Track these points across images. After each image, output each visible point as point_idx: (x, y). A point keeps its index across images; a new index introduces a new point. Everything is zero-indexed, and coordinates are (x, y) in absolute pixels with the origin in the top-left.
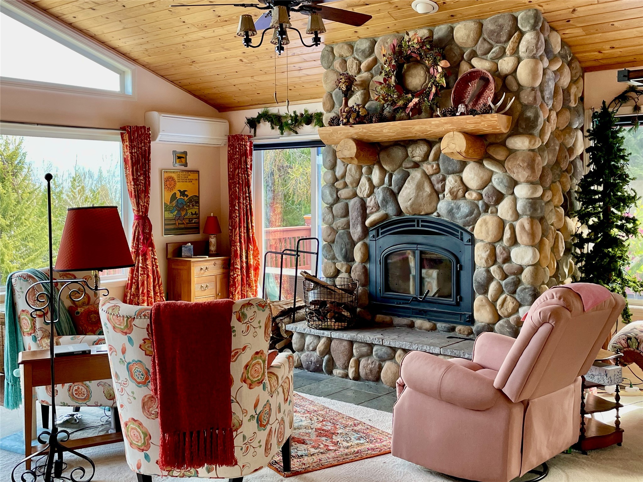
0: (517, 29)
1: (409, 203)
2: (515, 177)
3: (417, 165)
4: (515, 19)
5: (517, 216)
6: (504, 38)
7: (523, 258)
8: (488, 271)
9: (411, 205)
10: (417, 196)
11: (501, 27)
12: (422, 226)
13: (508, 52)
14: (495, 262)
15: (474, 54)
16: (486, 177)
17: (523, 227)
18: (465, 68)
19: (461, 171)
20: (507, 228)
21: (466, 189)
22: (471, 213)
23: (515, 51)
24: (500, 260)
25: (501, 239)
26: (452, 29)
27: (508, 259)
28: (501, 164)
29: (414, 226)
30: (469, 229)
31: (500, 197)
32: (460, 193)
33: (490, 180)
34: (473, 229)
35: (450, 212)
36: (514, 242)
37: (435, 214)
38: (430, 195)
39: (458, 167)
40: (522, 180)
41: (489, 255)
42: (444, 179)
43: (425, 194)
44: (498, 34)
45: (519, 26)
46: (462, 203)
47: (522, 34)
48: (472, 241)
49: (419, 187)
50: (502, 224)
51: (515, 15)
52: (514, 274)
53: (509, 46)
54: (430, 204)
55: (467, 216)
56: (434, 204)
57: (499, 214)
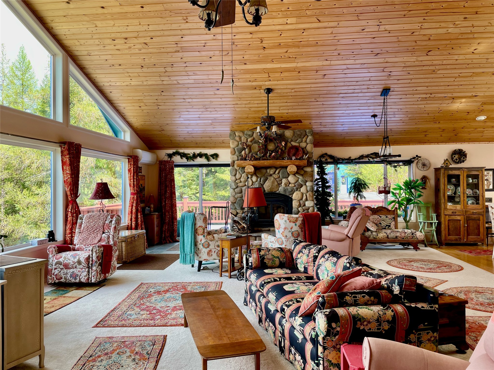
1: (269, 188)
2: (306, 179)
3: (271, 175)
4: (306, 132)
5: (307, 191)
6: (302, 137)
7: (310, 205)
9: (270, 189)
10: (272, 185)
11: (302, 133)
13: (303, 141)
14: (300, 206)
15: (292, 141)
16: (297, 179)
17: (310, 195)
19: (288, 177)
20: (304, 195)
21: (290, 183)
22: (292, 191)
23: (306, 141)
24: (302, 206)
25: (302, 199)
26: (284, 132)
27: (304, 205)
28: (302, 175)
31: (302, 186)
32: (288, 184)
33: (298, 180)
34: (292, 196)
35: (285, 190)
36: (307, 200)
37: (278, 191)
38: (277, 185)
40: (309, 180)
42: (281, 180)
43: (275, 185)
44: (301, 136)
45: (307, 134)
46: (288, 187)
47: (308, 136)
48: (291, 200)
49: (273, 182)
50: (302, 194)
51: (306, 130)
52: (307, 210)
53: (304, 139)
54: (277, 188)
55: (291, 192)
57: (301, 191)
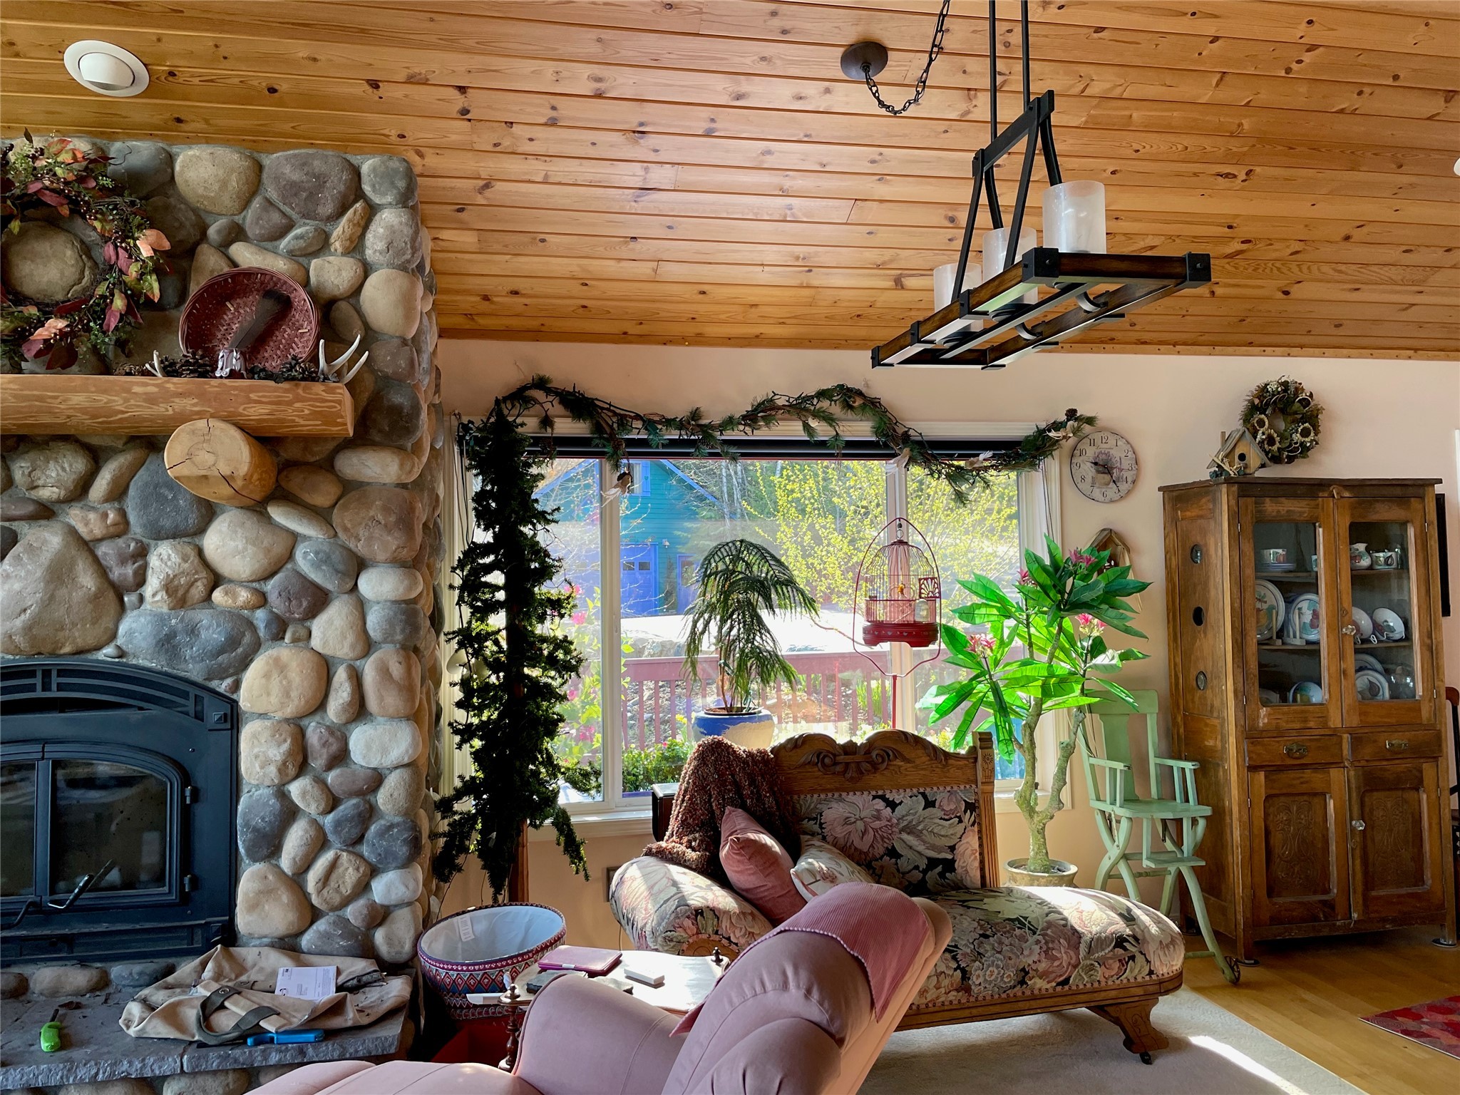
0: (359, 194)
1: (19, 622)
2: (361, 548)
3: (45, 512)
4: (356, 173)
5: (368, 646)
6: (327, 209)
7: (385, 751)
8: (282, 795)
9: (28, 629)
11: (321, 180)
12: (60, 687)
13: (337, 245)
14: (302, 767)
15: (236, 233)
16: (279, 549)
17: (384, 672)
18: (210, 263)
19: (201, 530)
20: (341, 675)
21: (216, 580)
22: (232, 642)
23: (355, 246)
24: (317, 763)
25: (321, 706)
26: (170, 159)
27: (341, 757)
28: (322, 515)
29: (32, 688)
30: (223, 686)
31: (318, 600)
32: (199, 589)
33: (290, 556)
34: (236, 686)
35: (167, 643)
36: (359, 710)
37: (109, 650)
38: (95, 598)
39: (193, 519)
40: (381, 556)
41: (290, 753)
42: (142, 553)
43: (78, 596)
44: (312, 197)
46: (203, 617)
47: (372, 210)
48: (233, 718)
49: (58, 574)
50: (325, 666)
51: (355, 160)
52: (360, 793)
53: (340, 231)
54: (95, 622)
55: (221, 651)
56: (107, 622)
57: (316, 643)
